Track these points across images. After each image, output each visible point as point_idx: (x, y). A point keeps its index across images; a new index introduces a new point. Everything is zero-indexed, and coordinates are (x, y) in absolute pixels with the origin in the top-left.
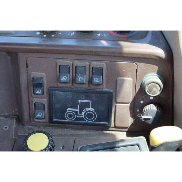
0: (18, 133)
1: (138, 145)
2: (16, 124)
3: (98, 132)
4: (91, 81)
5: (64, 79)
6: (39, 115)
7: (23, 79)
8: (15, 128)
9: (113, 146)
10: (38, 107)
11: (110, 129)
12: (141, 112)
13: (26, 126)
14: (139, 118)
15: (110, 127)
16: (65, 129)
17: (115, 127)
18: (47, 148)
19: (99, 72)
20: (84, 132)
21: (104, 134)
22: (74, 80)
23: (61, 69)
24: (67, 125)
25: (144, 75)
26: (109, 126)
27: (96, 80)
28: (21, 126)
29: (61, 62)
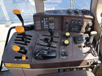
1: (87, 35)
2: (61, 31)
4: (78, 23)
5: (73, 22)
6: (67, 29)
7: (64, 22)
10: (67, 28)
12: (88, 29)
17: (82, 32)
18: (69, 35)
19: (80, 21)
20: (75, 33)
22: (75, 22)
23: (73, 20)
25: (89, 22)
26: (80, 32)
27: (79, 22)
29: (72, 19)
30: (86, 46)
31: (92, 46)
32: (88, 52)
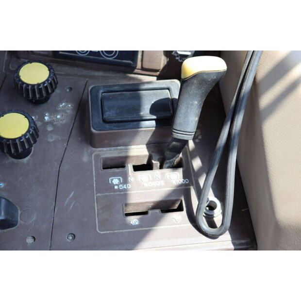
0: (10, 68)
1: (168, 89)
2: (8, 55)
3: (118, 75)
8: (7, 61)
9: (135, 88)
11: (136, 71)
13: (22, 60)
14: (175, 57)
15: (135, 68)
16: (76, 69)
17: (143, 69)
18: (46, 82)
20: (101, 74)
21: (127, 77)
24: (77, 62)
26: (134, 66)
28: (15, 59)
30: (156, 163)
31: (197, 163)
32: (166, 207)
